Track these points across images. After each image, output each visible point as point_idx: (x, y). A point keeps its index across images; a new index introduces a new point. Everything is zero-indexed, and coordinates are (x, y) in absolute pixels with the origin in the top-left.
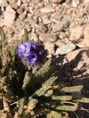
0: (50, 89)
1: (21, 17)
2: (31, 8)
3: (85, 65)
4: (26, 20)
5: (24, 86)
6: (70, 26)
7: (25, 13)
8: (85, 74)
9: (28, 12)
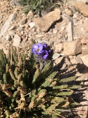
0: (54, 81)
1: (24, 40)
2: (30, 35)
3: (67, 66)
4: (27, 42)
5: (34, 80)
6: (54, 44)
7: (27, 38)
8: (67, 71)
9: (28, 37)
